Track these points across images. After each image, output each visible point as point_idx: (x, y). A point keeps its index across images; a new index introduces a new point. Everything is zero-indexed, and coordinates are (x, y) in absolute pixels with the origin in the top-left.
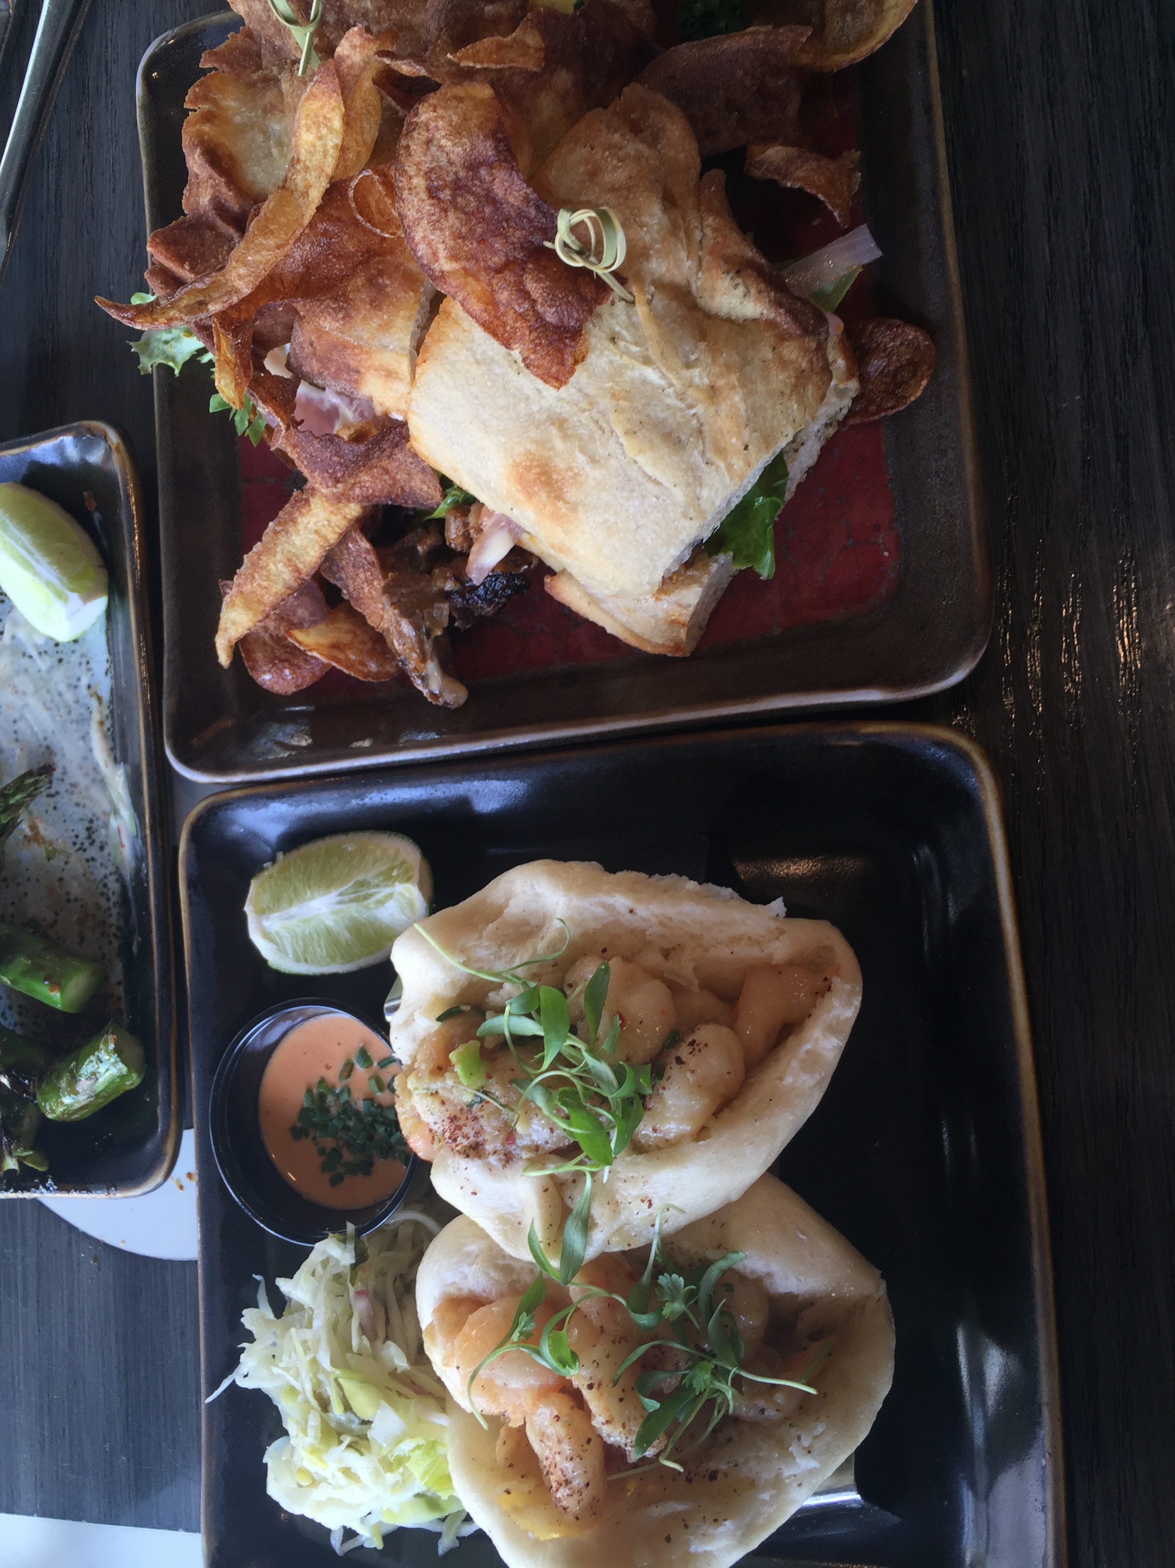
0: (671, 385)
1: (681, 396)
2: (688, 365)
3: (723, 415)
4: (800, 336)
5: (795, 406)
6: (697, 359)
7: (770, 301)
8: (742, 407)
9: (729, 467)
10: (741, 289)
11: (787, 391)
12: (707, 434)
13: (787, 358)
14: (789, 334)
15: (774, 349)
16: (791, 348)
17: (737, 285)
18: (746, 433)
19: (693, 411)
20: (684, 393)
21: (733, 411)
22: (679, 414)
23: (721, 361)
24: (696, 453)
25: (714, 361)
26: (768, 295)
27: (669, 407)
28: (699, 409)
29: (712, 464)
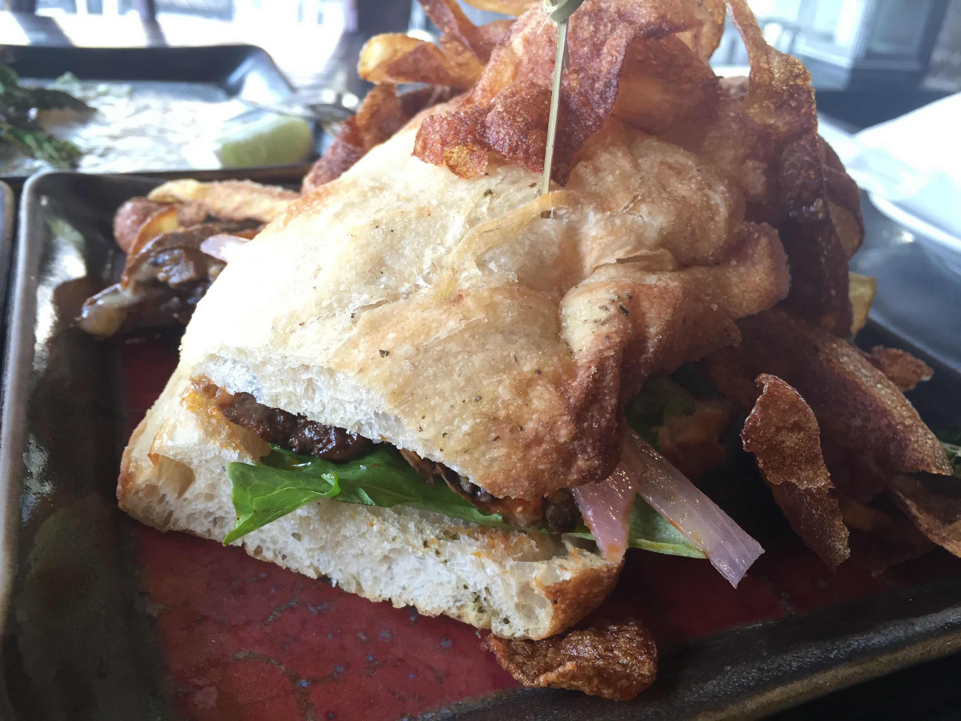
0: (449, 251)
1: (436, 266)
2: (481, 264)
3: (426, 315)
4: (568, 406)
5: (466, 428)
6: (491, 272)
7: (600, 351)
8: (443, 334)
9: (354, 343)
10: (603, 315)
11: (485, 407)
12: (394, 305)
13: (532, 394)
14: (566, 391)
15: (539, 372)
16: (547, 396)
17: (607, 309)
18: (407, 348)
19: (421, 282)
20: (442, 267)
21: (434, 325)
22: (414, 270)
23: (498, 298)
24: (365, 296)
25: (495, 290)
26: (609, 348)
27: (420, 257)
28: (426, 289)
29: (354, 323)
